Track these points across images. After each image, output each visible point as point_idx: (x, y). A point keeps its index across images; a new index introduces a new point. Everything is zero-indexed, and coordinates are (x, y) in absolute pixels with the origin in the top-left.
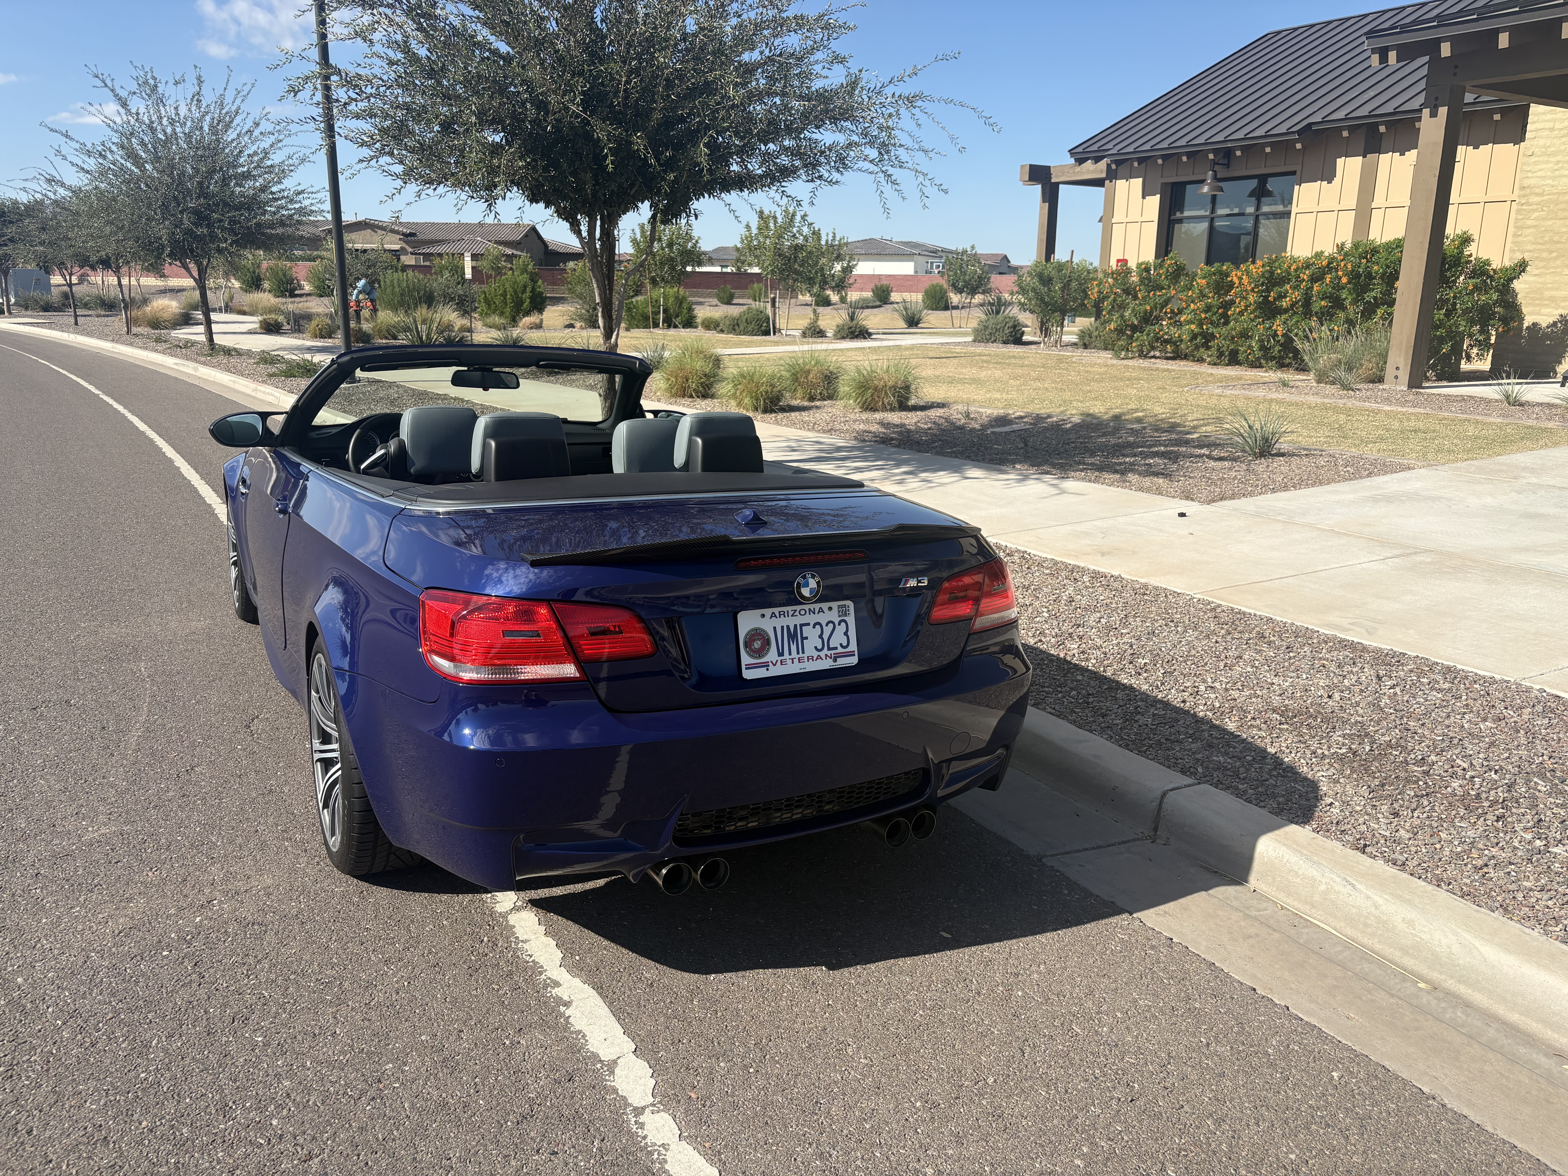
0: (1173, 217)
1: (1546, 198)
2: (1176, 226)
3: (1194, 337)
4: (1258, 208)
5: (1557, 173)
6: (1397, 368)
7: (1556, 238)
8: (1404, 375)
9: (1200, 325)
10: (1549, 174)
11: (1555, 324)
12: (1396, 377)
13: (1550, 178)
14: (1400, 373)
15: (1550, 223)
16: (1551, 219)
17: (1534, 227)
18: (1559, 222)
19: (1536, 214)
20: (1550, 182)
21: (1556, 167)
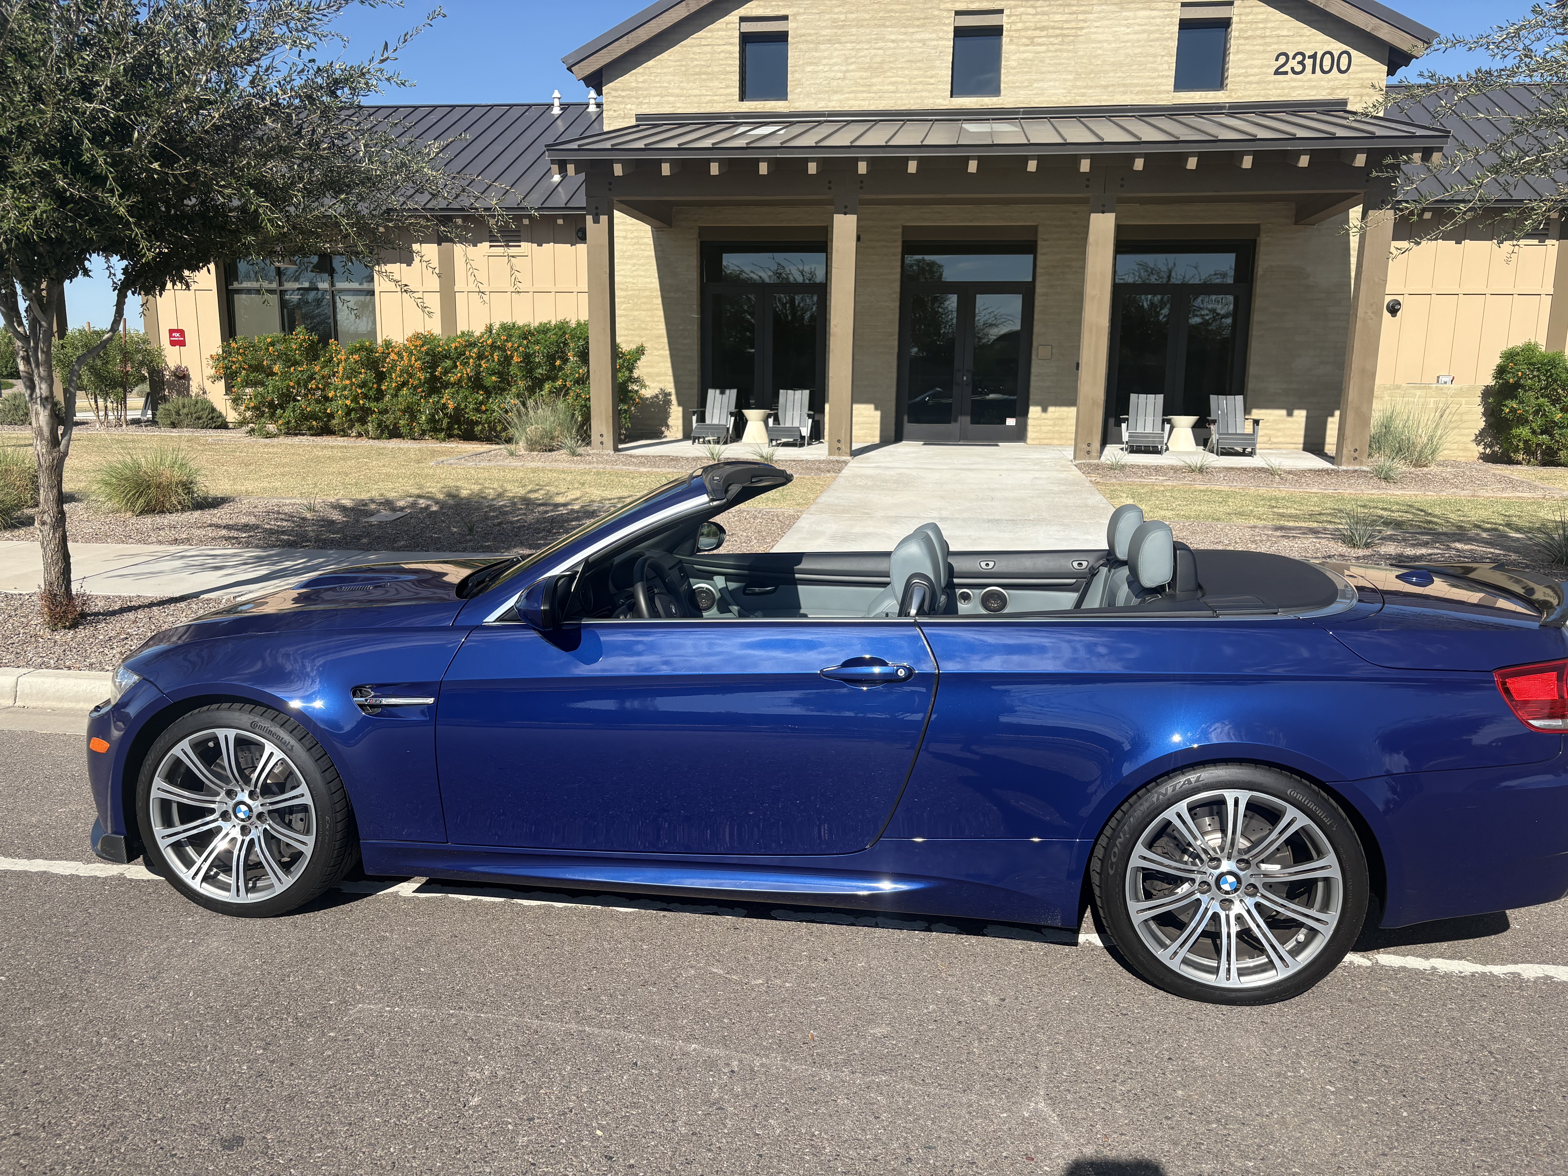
0: (230, 287)
1: (630, 293)
2: (236, 296)
3: (349, 411)
4: (332, 284)
5: (635, 273)
6: (602, 435)
7: (643, 326)
8: (609, 440)
9: (355, 400)
10: (629, 273)
11: (657, 396)
12: (602, 443)
13: (630, 276)
14: (604, 439)
15: (636, 313)
16: (637, 310)
17: (624, 316)
18: (644, 313)
19: (624, 306)
20: (631, 280)
21: (634, 268)
